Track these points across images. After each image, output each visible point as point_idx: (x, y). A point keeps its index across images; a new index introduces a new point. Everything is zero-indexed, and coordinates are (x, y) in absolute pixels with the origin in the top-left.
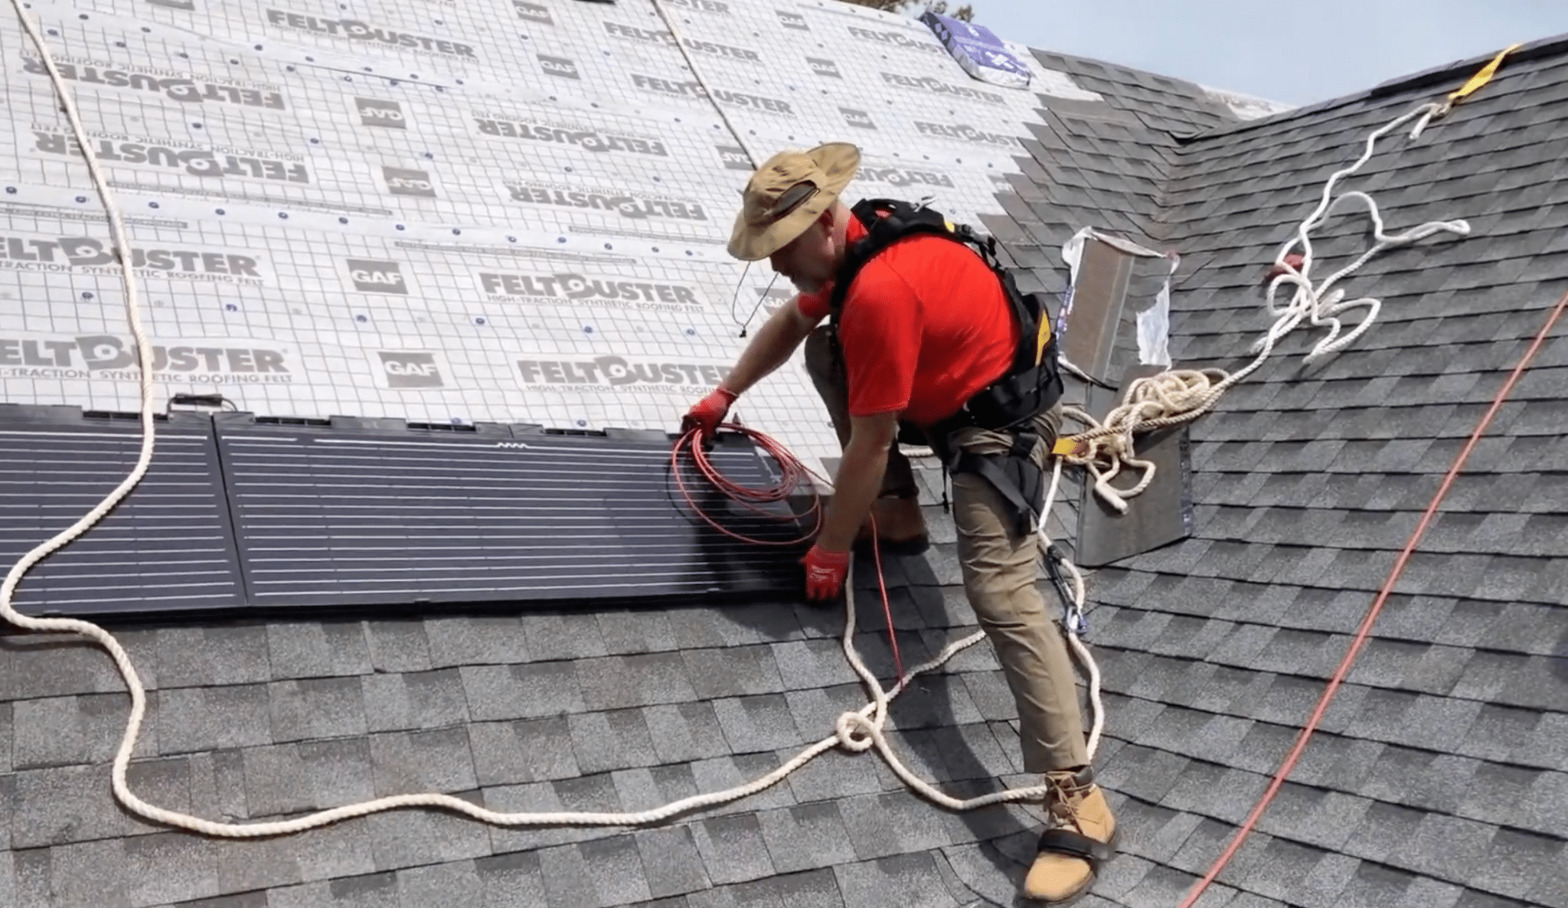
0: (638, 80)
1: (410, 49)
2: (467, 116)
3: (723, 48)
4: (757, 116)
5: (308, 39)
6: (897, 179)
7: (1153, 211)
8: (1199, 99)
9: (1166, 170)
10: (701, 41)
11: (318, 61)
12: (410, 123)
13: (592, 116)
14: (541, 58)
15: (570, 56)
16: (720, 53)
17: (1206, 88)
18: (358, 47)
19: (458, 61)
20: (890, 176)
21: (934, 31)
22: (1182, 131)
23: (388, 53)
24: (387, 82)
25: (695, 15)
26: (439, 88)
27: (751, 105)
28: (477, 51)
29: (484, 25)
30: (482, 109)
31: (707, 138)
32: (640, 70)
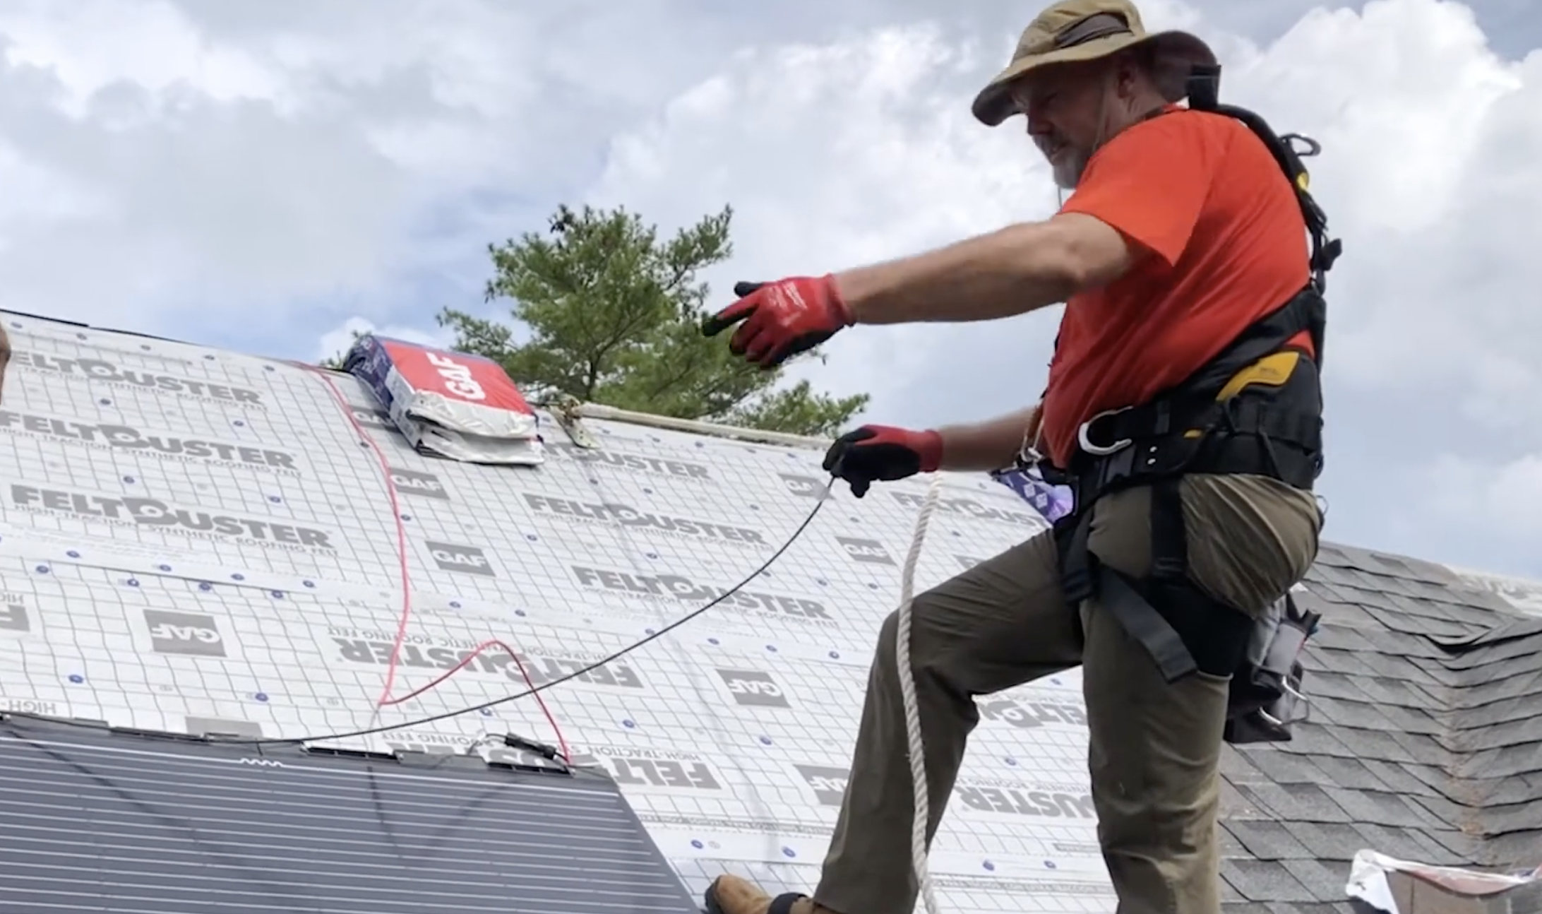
0: (583, 575)
1: (232, 538)
2: (322, 635)
3: (707, 528)
4: (774, 623)
5: (73, 525)
6: (1019, 717)
7: (1445, 760)
8: (1451, 585)
9: (1441, 694)
10: (672, 517)
11: (87, 556)
12: (231, 648)
13: (516, 628)
14: (432, 546)
15: (477, 542)
16: (703, 533)
17: (1455, 570)
18: (150, 536)
19: (305, 555)
20: (1006, 712)
21: (1023, 495)
22: (1445, 634)
23: (197, 544)
24: (195, 586)
25: (660, 482)
26: (277, 594)
27: (762, 608)
28: (335, 539)
29: (344, 502)
30: (343, 622)
31: (700, 658)
32: (584, 561)
